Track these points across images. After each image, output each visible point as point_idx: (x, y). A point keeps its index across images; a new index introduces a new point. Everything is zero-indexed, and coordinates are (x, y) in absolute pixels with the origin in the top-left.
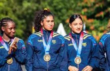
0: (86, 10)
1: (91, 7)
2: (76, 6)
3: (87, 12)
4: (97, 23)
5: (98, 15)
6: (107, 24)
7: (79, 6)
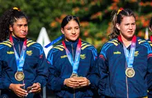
0: (77, 9)
1: (85, 5)
2: (64, 4)
3: (80, 13)
4: (93, 27)
5: (94, 17)
6: (107, 28)
7: (69, 4)
